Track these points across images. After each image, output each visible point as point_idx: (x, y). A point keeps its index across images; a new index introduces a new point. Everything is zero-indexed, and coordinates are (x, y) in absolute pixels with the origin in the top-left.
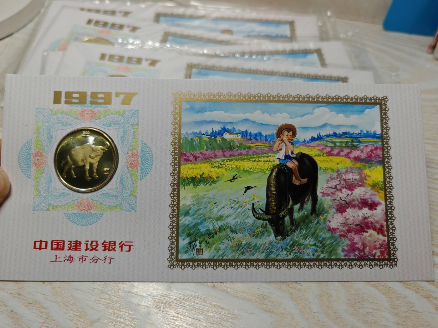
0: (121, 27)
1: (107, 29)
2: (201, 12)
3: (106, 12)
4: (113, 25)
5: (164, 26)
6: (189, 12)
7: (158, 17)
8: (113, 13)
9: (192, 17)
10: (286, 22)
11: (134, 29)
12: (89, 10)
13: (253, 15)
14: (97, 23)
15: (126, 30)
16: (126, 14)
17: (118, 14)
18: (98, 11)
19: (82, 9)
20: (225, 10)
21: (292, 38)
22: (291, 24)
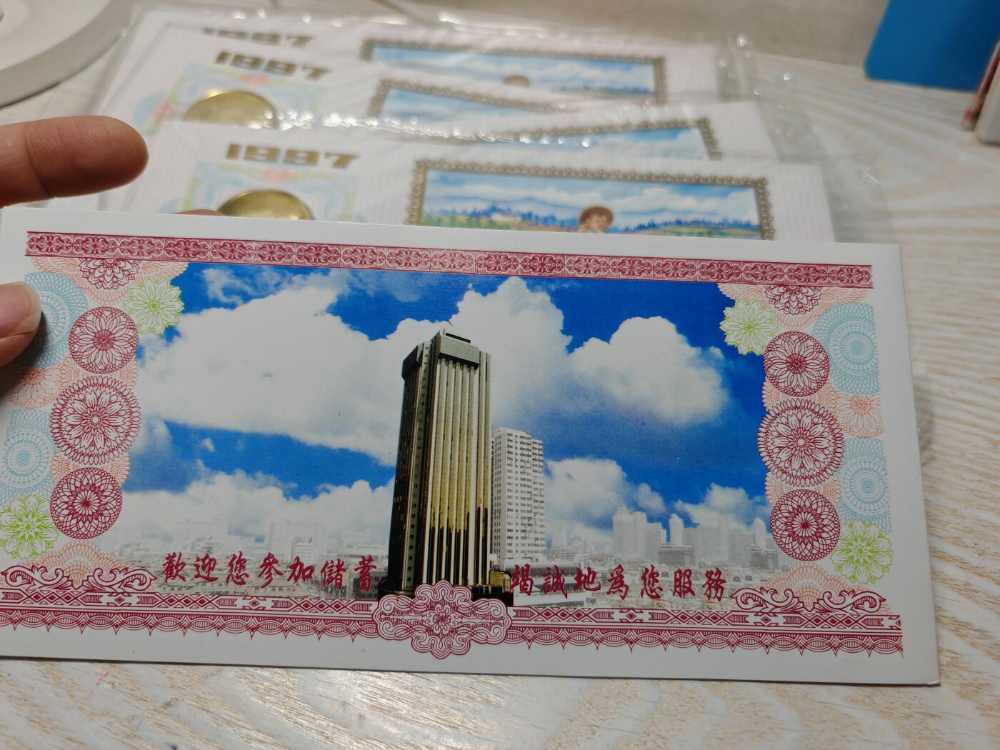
0: (289, 68)
1: (258, 73)
2: (463, 38)
3: (258, 37)
4: (273, 65)
5: (379, 68)
6: (438, 36)
7: (369, 48)
8: (274, 38)
9: (443, 49)
10: (644, 61)
11: (317, 73)
12: (224, 33)
13: (576, 44)
14: (238, 59)
15: (299, 75)
16: (302, 40)
17: (283, 41)
18: (241, 35)
19: (208, 31)
20: (514, 32)
21: (659, 95)
22: (658, 63)
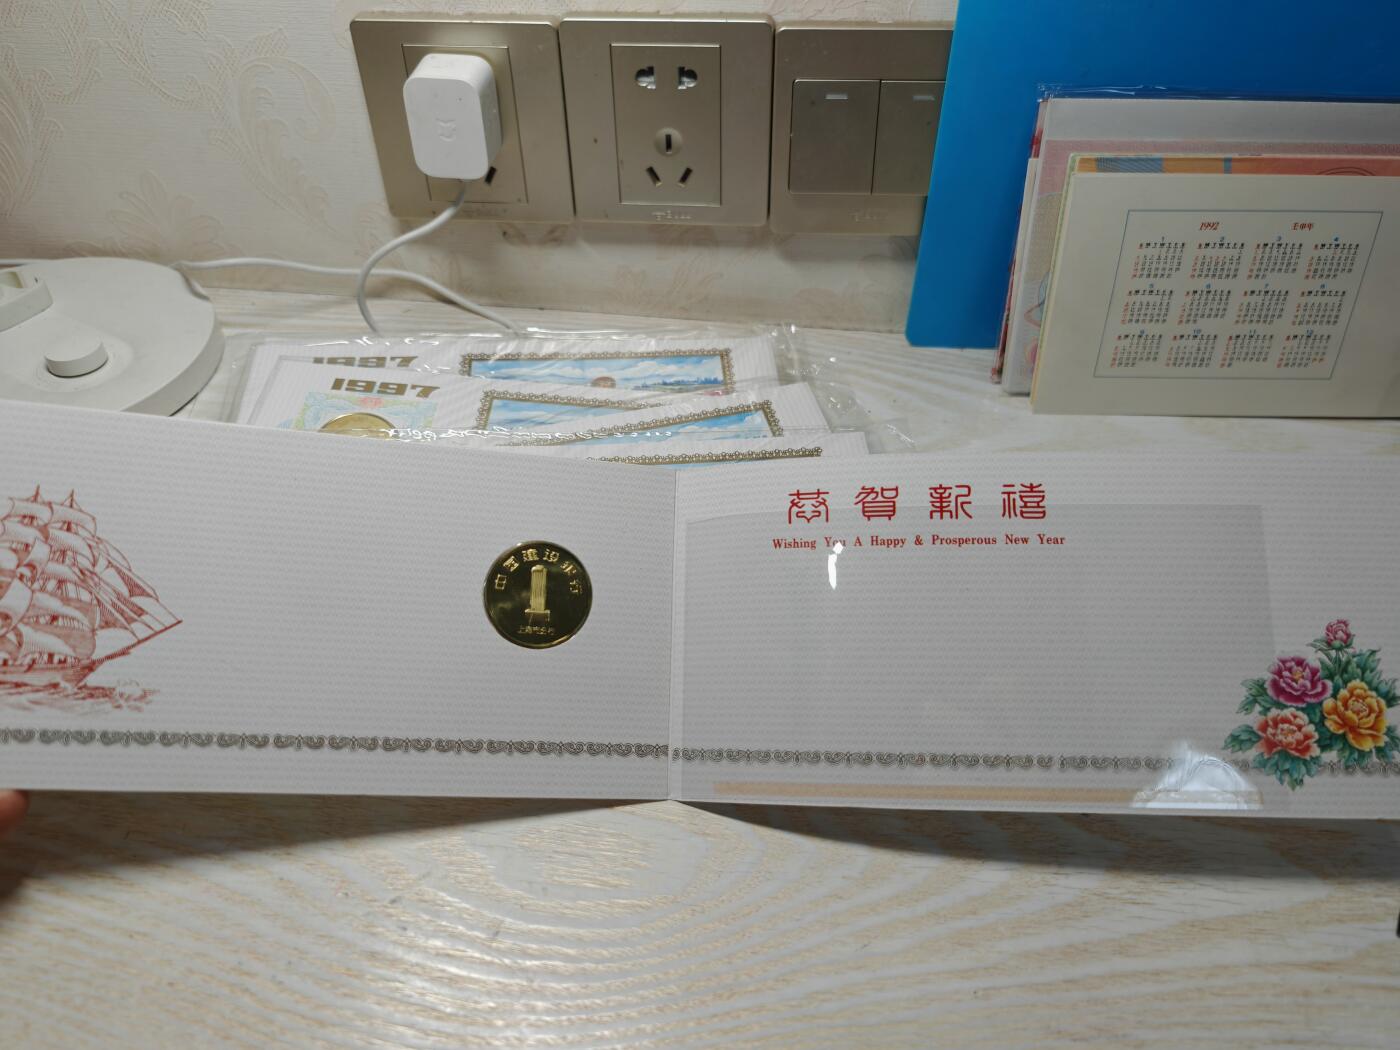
0: (401, 389)
1: (374, 395)
2: (550, 348)
3: (365, 362)
4: (385, 386)
5: (481, 382)
6: (527, 348)
7: (468, 363)
8: (380, 362)
9: (534, 359)
10: (711, 354)
11: (426, 391)
12: (332, 361)
13: (652, 345)
14: (353, 384)
15: (410, 395)
16: (406, 361)
17: (389, 363)
18: (349, 362)
19: (318, 361)
21: (726, 385)
22: (724, 355)
